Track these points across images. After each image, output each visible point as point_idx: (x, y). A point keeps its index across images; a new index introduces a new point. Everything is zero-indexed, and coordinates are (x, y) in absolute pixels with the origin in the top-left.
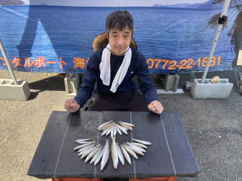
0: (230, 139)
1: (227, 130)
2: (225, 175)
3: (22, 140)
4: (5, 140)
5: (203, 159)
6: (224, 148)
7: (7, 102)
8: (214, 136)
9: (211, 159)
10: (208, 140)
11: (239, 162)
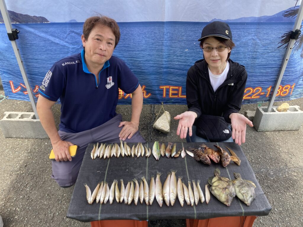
7: (26, 141)
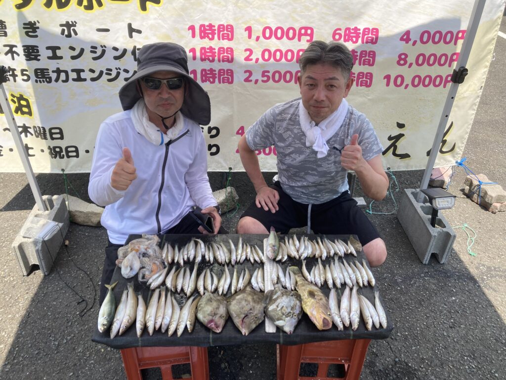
0: (454, 290)
1: (449, 274)
2: (444, 357)
3: (55, 303)
4: (20, 305)
5: (403, 329)
6: (443, 307)
8: (424, 286)
9: (418, 329)
10: (414, 294)
11: (472, 333)
